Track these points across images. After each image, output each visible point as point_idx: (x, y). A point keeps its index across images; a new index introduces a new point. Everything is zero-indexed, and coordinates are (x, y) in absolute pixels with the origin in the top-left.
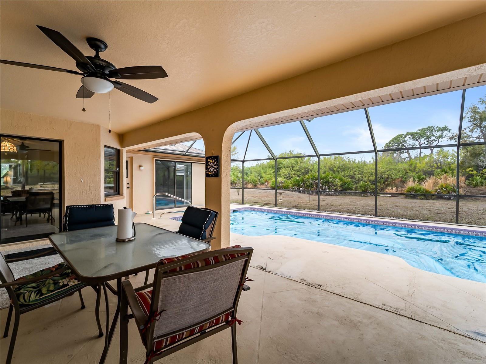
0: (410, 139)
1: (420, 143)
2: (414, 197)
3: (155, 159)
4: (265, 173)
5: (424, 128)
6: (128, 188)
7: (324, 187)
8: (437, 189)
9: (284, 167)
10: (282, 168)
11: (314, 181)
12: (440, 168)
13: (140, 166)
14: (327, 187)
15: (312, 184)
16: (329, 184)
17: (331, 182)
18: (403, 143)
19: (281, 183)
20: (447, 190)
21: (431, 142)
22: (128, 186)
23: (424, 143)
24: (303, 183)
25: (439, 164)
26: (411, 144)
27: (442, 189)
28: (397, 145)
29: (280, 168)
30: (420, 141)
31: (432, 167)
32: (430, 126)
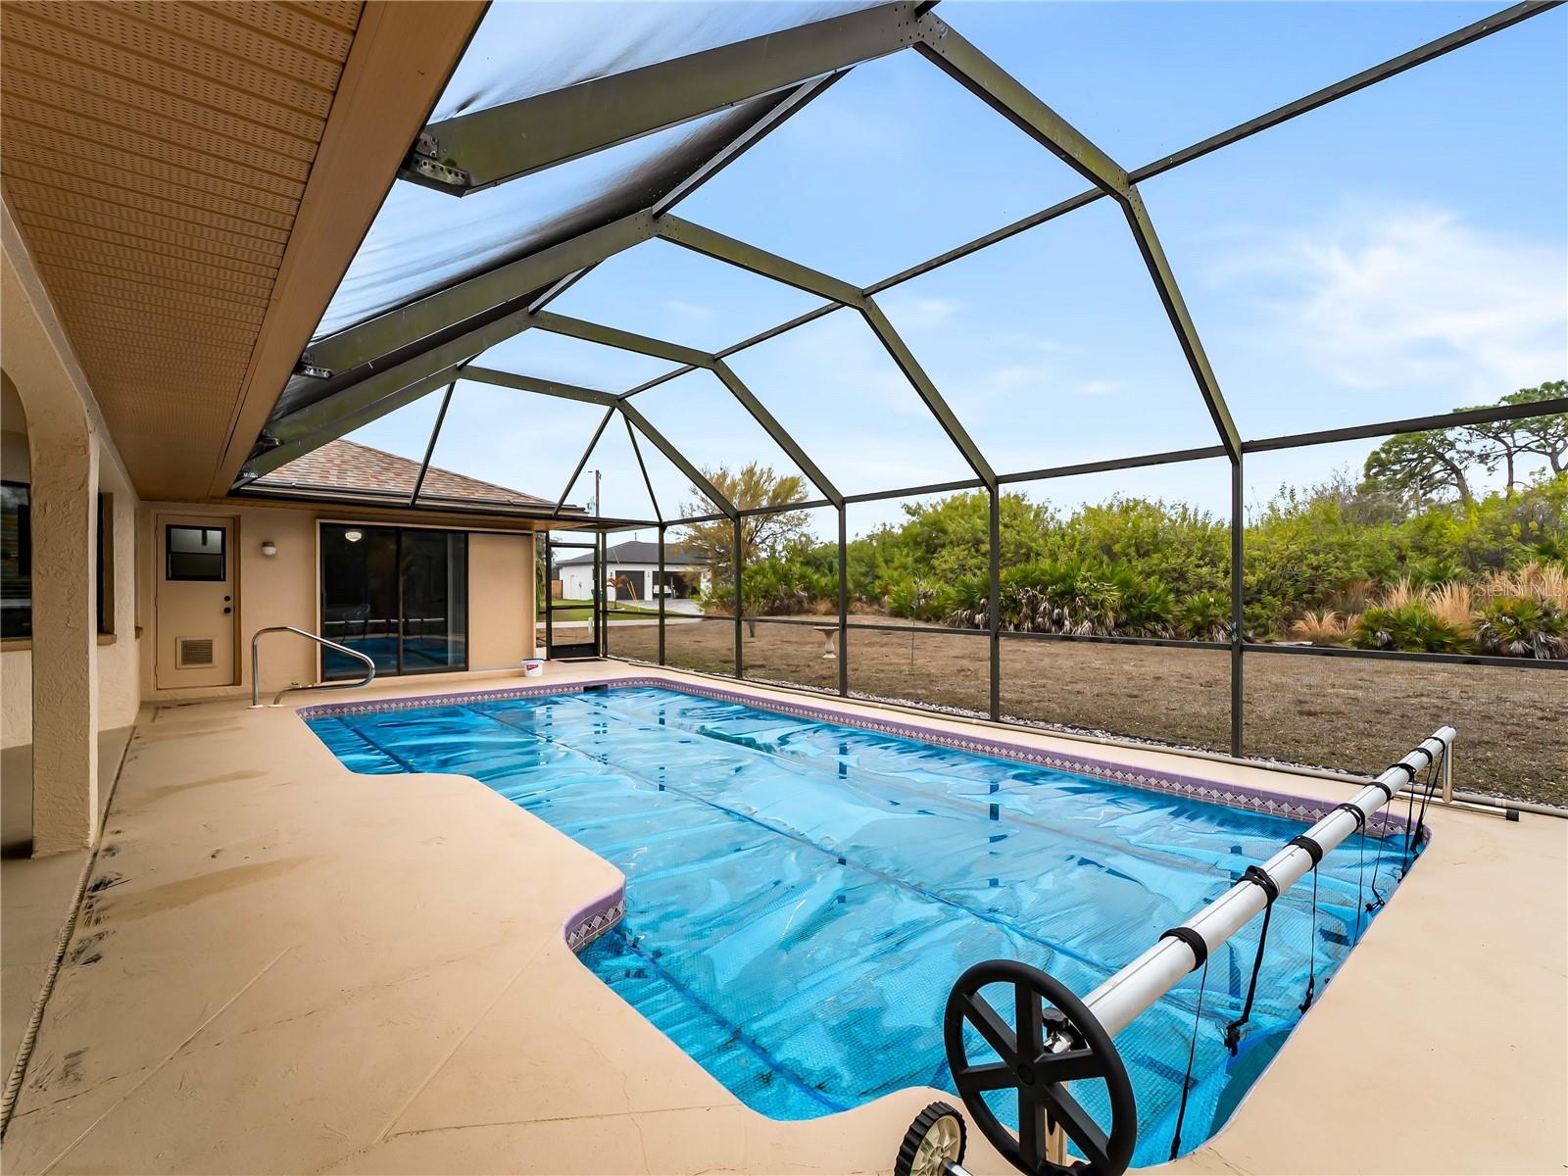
0: (1471, 436)
1: (1509, 448)
2: (1389, 650)
3: (318, 521)
4: (886, 562)
5: (1527, 391)
6: (227, 610)
7: (1056, 611)
8: (1479, 620)
9: (951, 542)
10: (943, 546)
11: (1027, 591)
12: (1538, 539)
13: (265, 544)
14: (1066, 611)
15: (1015, 601)
16: (1073, 600)
17: (1083, 594)
18: (1441, 450)
19: (925, 596)
20: (1517, 623)
21: (1557, 442)
22: (229, 604)
23: (1525, 446)
24: (988, 598)
25: (1533, 525)
26: (1477, 452)
27: (1499, 620)
28: (1416, 456)
29: (936, 547)
30: (1509, 441)
31: (1499, 535)
32: (1554, 382)
